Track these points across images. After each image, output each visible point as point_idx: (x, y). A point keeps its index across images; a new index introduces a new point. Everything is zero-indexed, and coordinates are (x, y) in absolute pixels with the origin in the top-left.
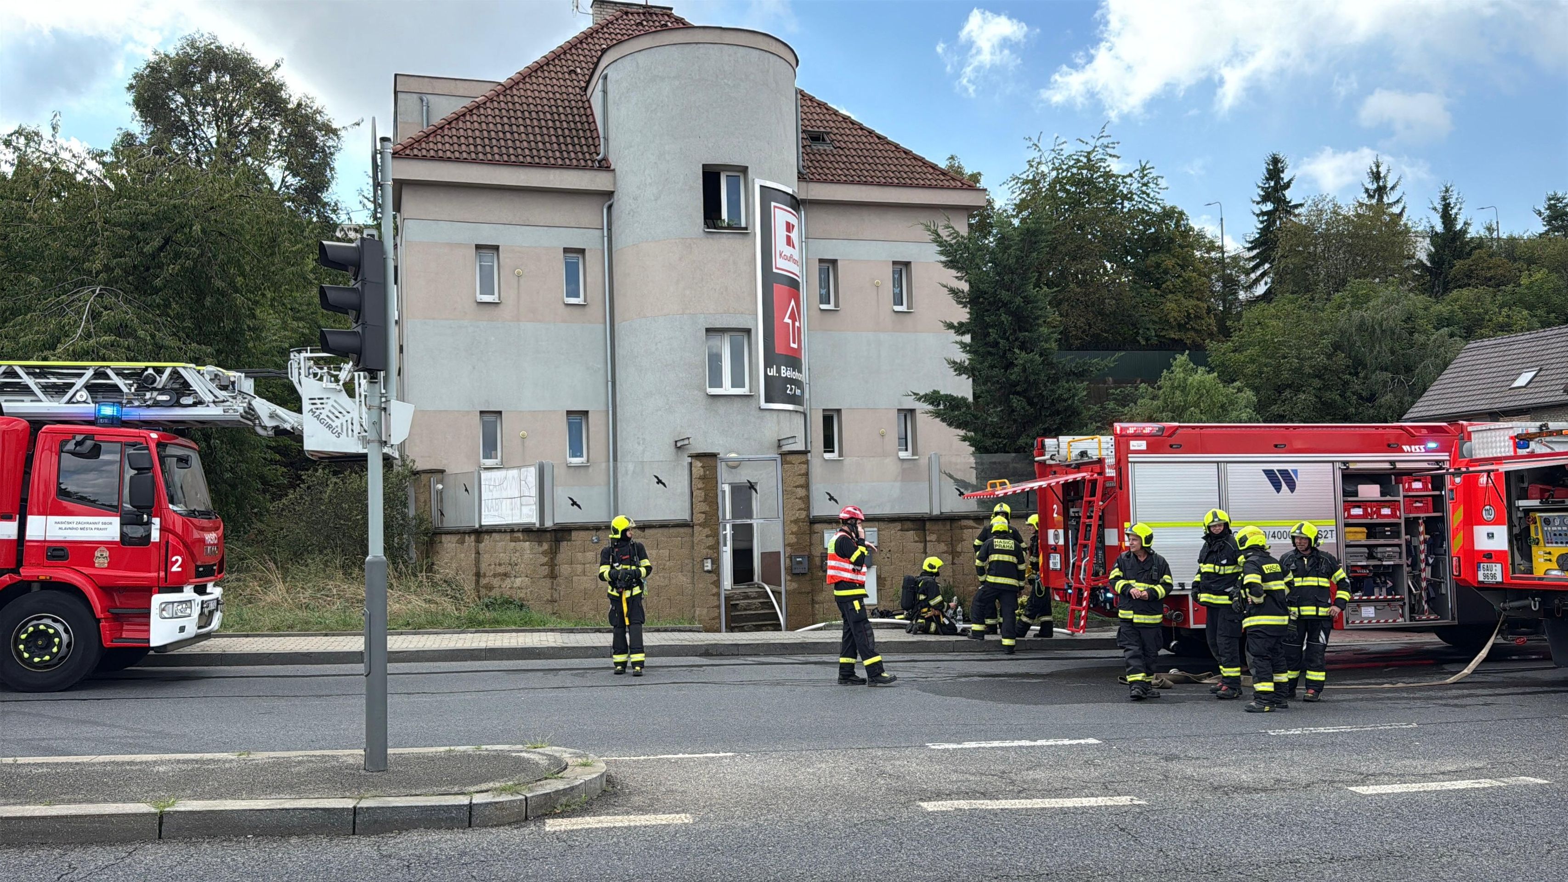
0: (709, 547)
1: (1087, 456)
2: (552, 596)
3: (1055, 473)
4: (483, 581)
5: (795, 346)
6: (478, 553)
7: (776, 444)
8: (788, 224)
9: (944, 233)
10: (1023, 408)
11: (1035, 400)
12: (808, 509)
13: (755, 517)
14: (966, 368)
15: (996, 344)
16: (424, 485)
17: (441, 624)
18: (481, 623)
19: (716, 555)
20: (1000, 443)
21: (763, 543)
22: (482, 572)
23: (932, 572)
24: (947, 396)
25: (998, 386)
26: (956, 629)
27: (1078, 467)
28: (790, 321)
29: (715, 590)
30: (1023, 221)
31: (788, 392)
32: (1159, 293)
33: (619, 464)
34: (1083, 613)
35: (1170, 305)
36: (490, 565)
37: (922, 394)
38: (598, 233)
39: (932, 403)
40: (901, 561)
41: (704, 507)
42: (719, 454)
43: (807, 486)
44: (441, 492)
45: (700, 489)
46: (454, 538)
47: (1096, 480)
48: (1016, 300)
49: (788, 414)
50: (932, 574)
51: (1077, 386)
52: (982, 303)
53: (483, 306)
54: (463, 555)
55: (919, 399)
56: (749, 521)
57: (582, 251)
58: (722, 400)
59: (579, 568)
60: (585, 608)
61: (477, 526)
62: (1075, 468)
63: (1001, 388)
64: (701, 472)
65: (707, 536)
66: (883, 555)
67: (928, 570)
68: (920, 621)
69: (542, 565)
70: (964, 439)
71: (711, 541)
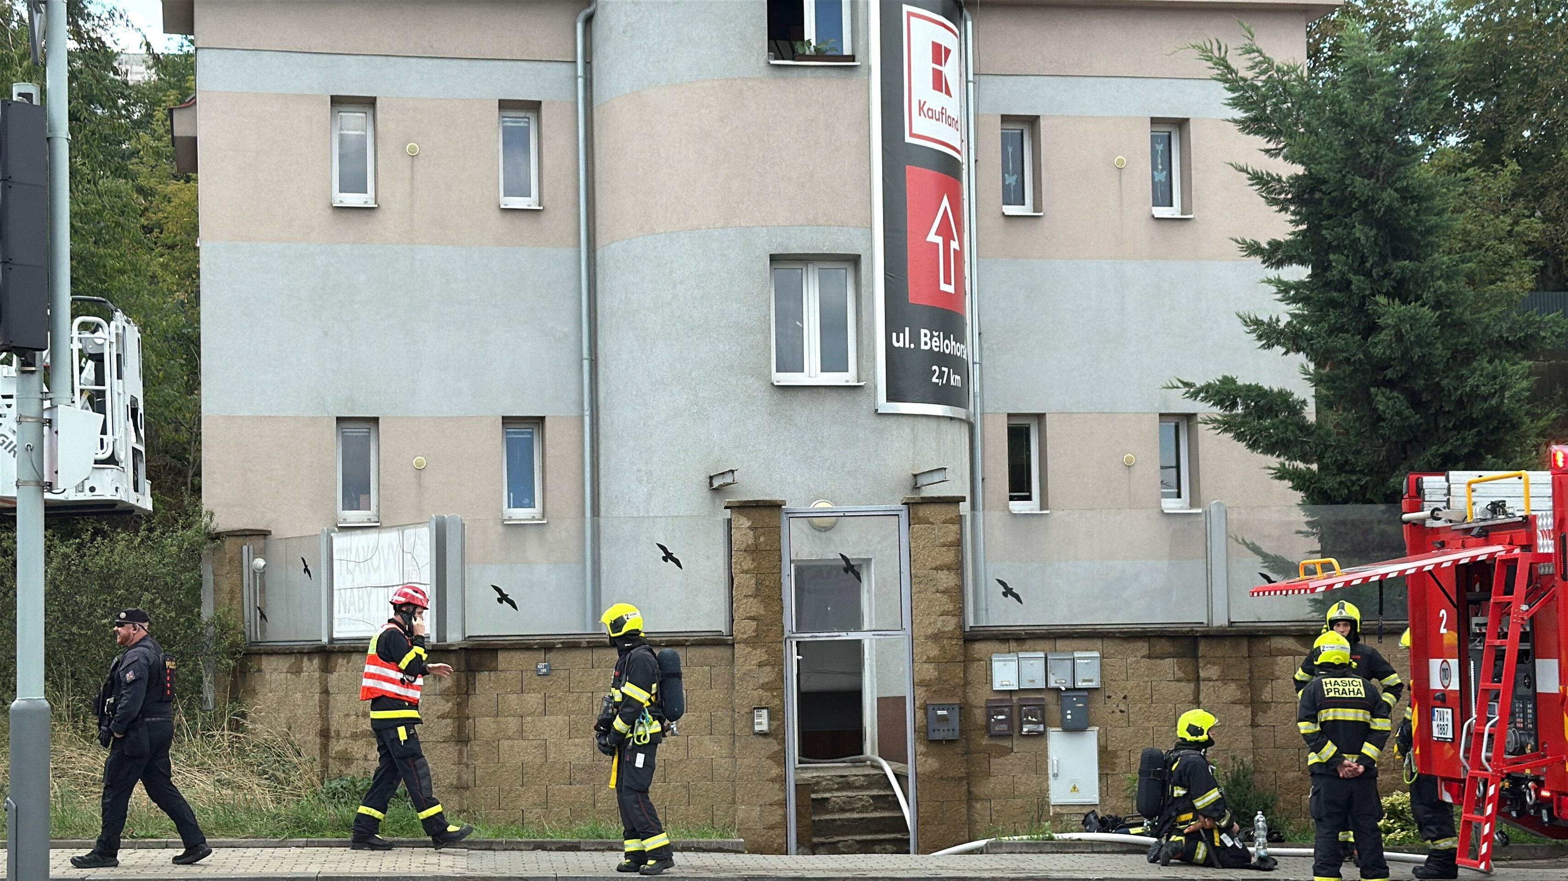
0: (765, 687)
1: (1505, 513)
2: (459, 778)
3: (1443, 545)
4: (336, 747)
5: (950, 289)
6: (326, 692)
7: (910, 482)
8: (936, 47)
9: (1241, 65)
10: (1399, 414)
11: (1426, 397)
12: (960, 612)
13: (866, 626)
14: (1282, 332)
15: (1345, 284)
16: (231, 560)
17: (243, 829)
18: (316, 829)
19: (777, 702)
20: (1353, 483)
21: (881, 682)
22: (333, 729)
23: (1197, 742)
24: (1249, 388)
25: (1349, 369)
26: (1249, 855)
27: (1486, 534)
28: (939, 240)
29: (775, 771)
30: (1467, 28)
31: (934, 380)
33: (602, 521)
34: (1487, 829)
36: (348, 715)
37: (1199, 384)
38: (564, 70)
39: (1220, 403)
40: (1148, 719)
41: (755, 607)
42: (784, 503)
43: (958, 567)
44: (263, 574)
45: (746, 572)
46: (285, 663)
47: (1515, 560)
48: (1384, 195)
49: (933, 424)
50: (1198, 745)
51: (1510, 368)
52: (1320, 201)
53: (344, 215)
54: (299, 695)
55: (1195, 395)
56: (853, 636)
57: (535, 107)
58: (801, 396)
59: (512, 724)
60: (523, 803)
61: (325, 640)
62: (1479, 535)
63: (1355, 371)
64: (750, 539)
65: (760, 665)
66: (1111, 705)
67: (1189, 738)
68: (1174, 838)
69: (442, 717)
70: (1282, 474)
71: (767, 675)
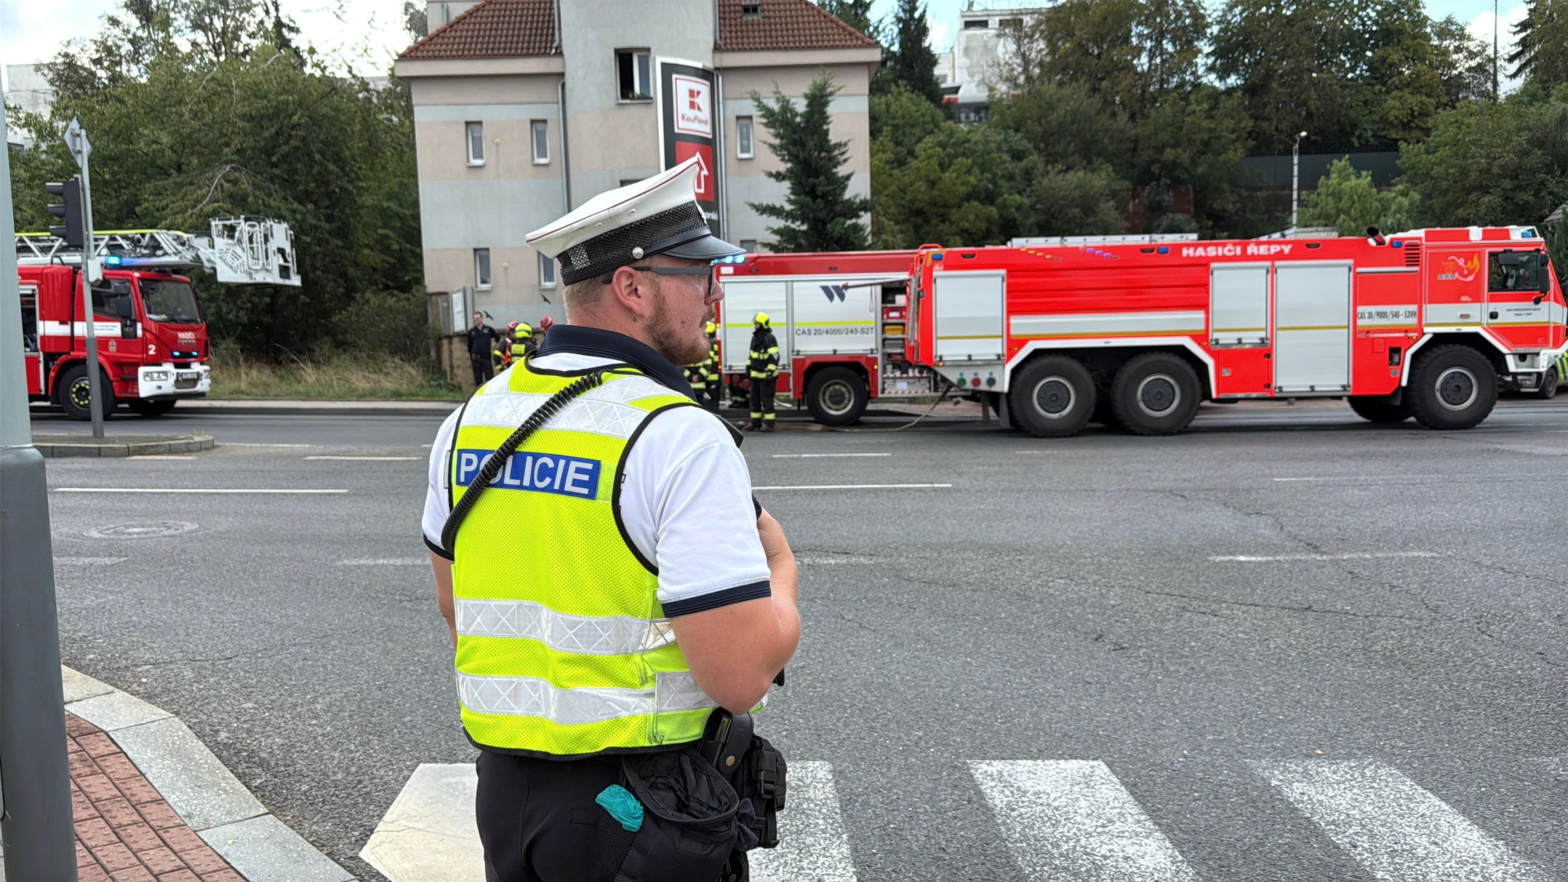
5: (701, 191)
8: (692, 91)
16: (435, 303)
32: (1384, 89)
35: (1391, 102)
38: (555, 106)
44: (447, 309)
53: (475, 169)
57: (544, 122)
